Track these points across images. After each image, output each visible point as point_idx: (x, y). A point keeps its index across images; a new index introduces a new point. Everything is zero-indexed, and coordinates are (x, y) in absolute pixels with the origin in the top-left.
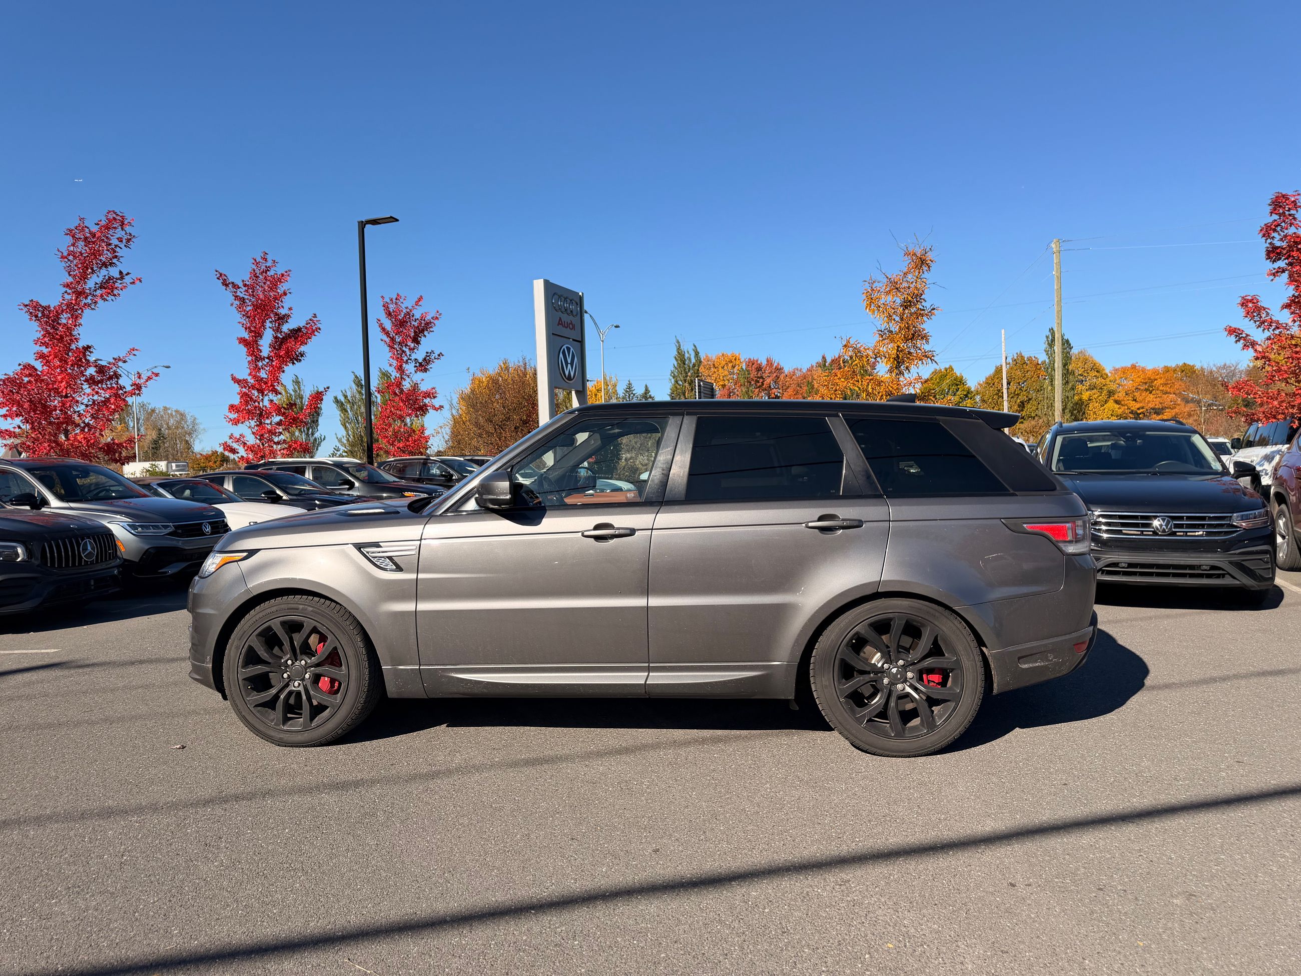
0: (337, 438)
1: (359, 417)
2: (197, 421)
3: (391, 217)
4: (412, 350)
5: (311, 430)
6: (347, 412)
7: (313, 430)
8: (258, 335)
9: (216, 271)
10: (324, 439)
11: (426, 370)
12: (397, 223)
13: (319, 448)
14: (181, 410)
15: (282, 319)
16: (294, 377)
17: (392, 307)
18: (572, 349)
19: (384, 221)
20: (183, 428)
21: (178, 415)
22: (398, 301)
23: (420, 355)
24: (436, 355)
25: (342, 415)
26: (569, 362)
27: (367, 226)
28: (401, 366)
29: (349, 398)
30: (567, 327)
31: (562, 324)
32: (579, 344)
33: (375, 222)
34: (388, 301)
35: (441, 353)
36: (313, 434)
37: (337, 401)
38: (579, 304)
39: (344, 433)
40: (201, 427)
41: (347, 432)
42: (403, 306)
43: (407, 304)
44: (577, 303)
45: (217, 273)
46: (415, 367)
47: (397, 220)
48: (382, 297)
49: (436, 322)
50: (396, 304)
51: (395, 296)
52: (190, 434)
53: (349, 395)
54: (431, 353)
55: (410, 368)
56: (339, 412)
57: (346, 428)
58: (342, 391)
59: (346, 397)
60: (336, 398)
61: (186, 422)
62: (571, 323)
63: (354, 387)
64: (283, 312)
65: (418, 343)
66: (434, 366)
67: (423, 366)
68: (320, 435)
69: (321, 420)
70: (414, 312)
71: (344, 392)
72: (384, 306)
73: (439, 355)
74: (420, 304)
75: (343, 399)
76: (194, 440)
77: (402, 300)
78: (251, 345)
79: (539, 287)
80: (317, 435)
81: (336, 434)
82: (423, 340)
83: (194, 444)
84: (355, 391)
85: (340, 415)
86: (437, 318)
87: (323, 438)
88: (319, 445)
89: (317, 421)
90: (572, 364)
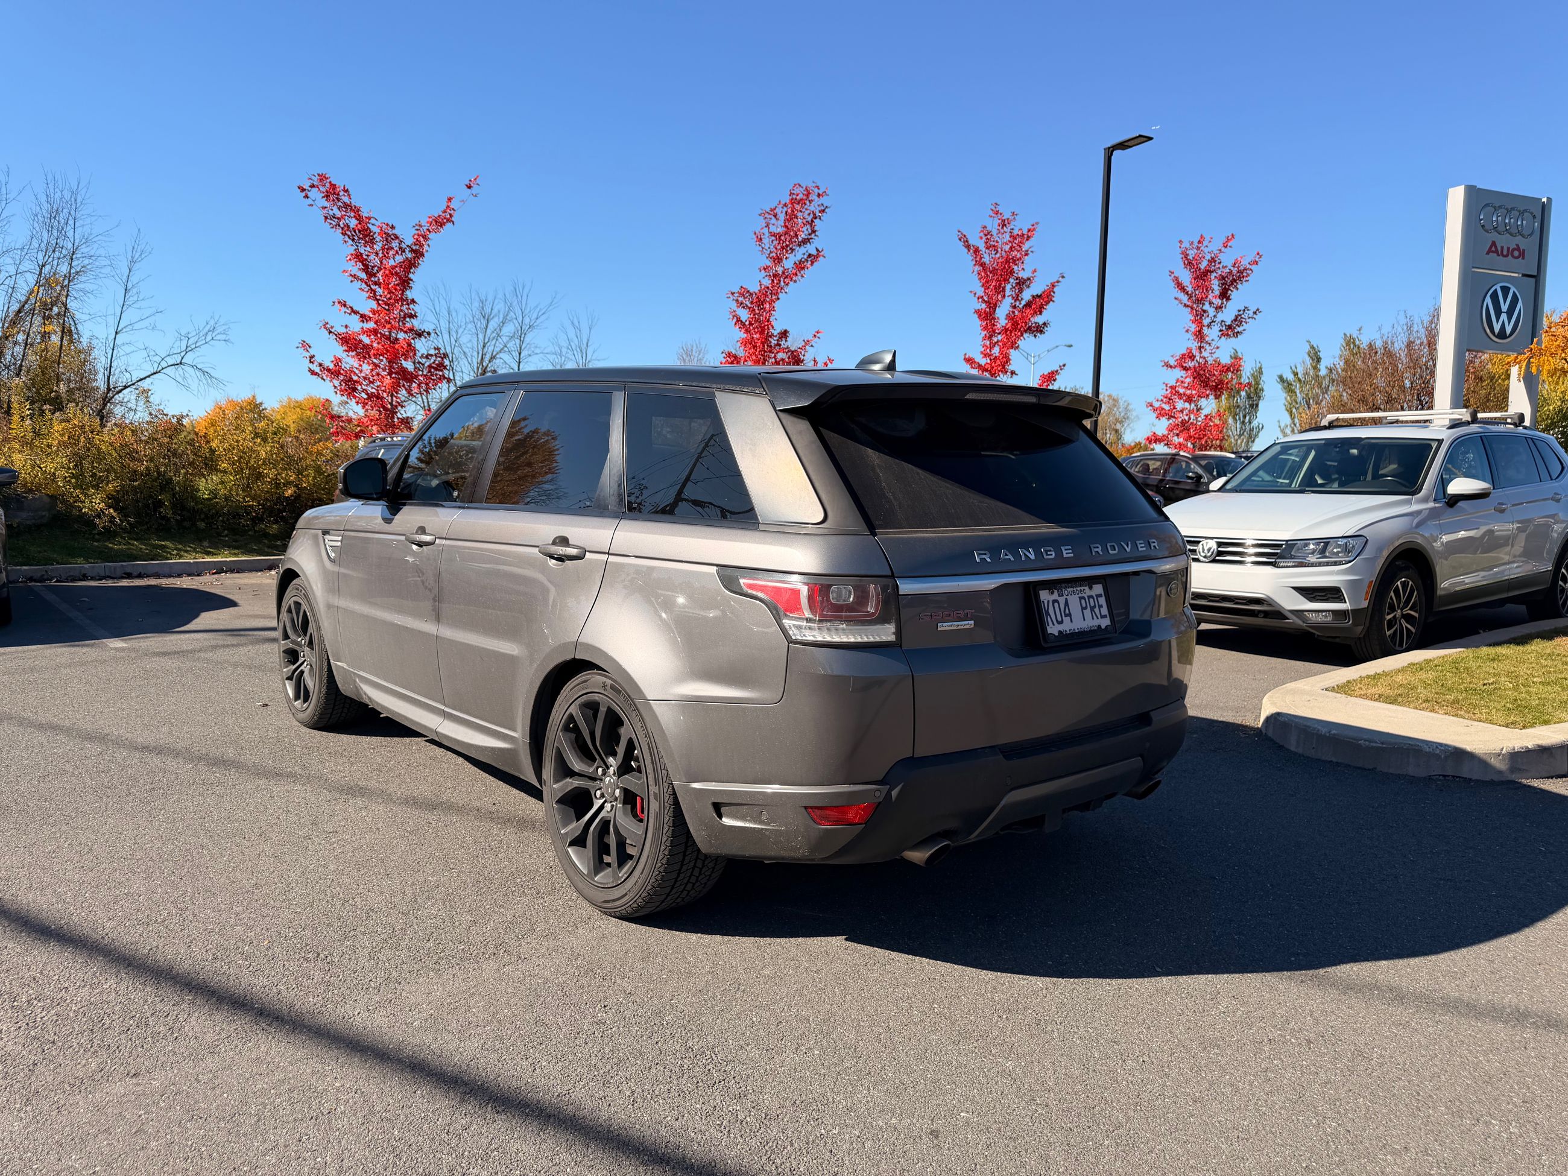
0: (1280, 427)
1: (1311, 401)
2: (1130, 407)
3: (1140, 136)
4: (1219, 308)
5: (1247, 418)
6: (1295, 392)
7: (1250, 417)
8: (993, 306)
9: (959, 232)
10: (1263, 428)
11: (1237, 334)
12: (1151, 141)
13: (1257, 440)
14: (1114, 395)
15: (1022, 284)
16: (1233, 351)
17: (1192, 254)
18: (1513, 289)
19: (1136, 141)
20: (1114, 415)
21: (1111, 401)
22: (1200, 245)
23: (1227, 315)
24: (1251, 313)
25: (1288, 398)
26: (1504, 308)
27: (1115, 152)
28: (1200, 331)
29: (1300, 376)
30: (1507, 256)
31: (1496, 252)
32: (1533, 280)
33: (1123, 146)
34: (1188, 246)
35: (1258, 310)
36: (1250, 422)
37: (1281, 379)
38: (1539, 216)
39: (1288, 421)
40: (1134, 414)
41: (1293, 419)
42: (1206, 250)
43: (1211, 248)
44: (1534, 217)
45: (959, 234)
46: (1221, 331)
47: (1150, 139)
48: (1180, 242)
49: (1253, 267)
50: (1198, 248)
51: (1199, 238)
52: (1121, 422)
53: (1300, 371)
54: (1244, 310)
55: (1212, 333)
56: (1285, 395)
57: (1291, 413)
58: (1291, 368)
59: (1296, 374)
60: (1281, 377)
61: (1118, 409)
62: (1518, 248)
63: (1308, 361)
64: (1024, 275)
65: (1228, 299)
66: (1249, 328)
67: (1231, 330)
68: (1257, 424)
69: (1261, 404)
70: (1222, 257)
71: (1293, 368)
72: (1183, 254)
73: (1255, 313)
74: (1229, 244)
75: (1290, 377)
76: (1125, 429)
77: (1205, 243)
78: (987, 316)
79: (1456, 197)
80: (1255, 424)
81: (1279, 421)
82: (1234, 294)
83: (1124, 433)
84: (1309, 366)
85: (1286, 398)
86: (1256, 263)
87: (1261, 426)
88: (1256, 436)
89: (1257, 405)
90: (1510, 314)
